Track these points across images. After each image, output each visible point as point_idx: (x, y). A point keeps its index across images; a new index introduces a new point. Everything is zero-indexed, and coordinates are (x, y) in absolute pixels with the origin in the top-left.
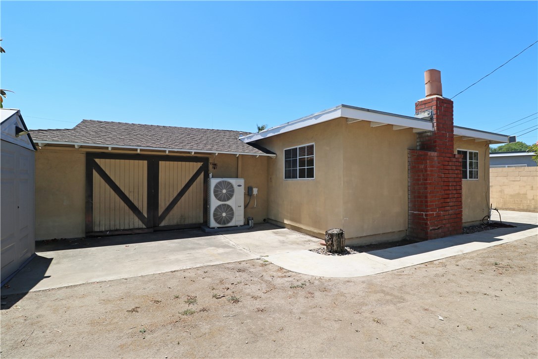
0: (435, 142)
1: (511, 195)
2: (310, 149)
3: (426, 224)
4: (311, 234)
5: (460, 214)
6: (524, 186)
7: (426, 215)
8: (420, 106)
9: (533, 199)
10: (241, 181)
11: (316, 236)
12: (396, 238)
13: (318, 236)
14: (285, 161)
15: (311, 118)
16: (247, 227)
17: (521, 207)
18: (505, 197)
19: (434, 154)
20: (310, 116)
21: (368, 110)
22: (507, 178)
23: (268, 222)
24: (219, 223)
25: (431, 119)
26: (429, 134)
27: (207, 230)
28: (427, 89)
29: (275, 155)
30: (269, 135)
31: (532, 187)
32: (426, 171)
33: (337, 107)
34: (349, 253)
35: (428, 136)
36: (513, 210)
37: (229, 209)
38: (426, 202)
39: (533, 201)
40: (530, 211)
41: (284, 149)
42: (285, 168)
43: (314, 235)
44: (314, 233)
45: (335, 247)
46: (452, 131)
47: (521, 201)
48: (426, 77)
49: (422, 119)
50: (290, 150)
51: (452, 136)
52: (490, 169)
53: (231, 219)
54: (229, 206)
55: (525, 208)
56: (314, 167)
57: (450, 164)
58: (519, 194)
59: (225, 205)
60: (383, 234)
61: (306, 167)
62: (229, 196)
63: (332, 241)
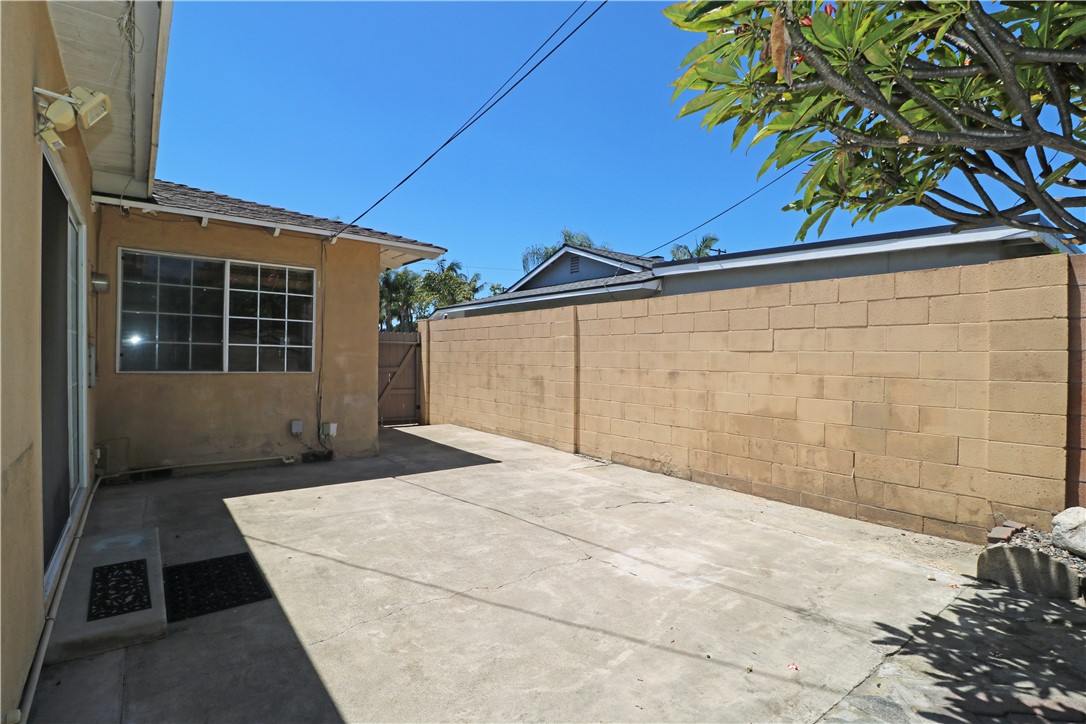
6: (789, 378)
9: (823, 444)
18: (717, 427)
22: (726, 340)
31: (821, 380)
36: (745, 488)
39: (822, 454)
40: (806, 502)
47: (775, 449)
55: (790, 484)
58: (765, 415)
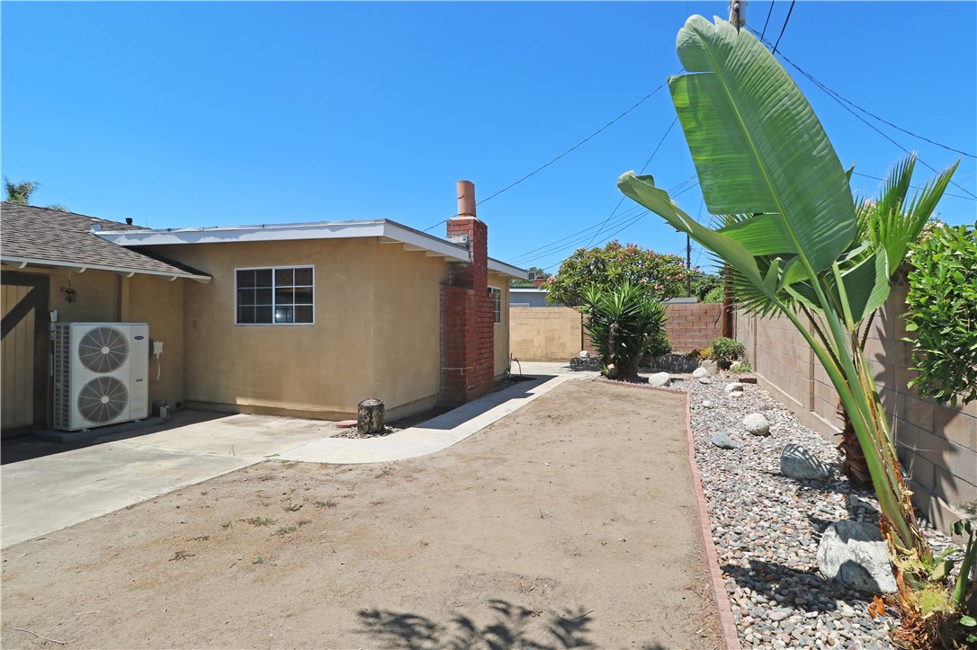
0: (472, 276)
1: (518, 342)
2: (305, 275)
3: (464, 383)
4: (306, 415)
5: (491, 367)
7: (464, 371)
8: (453, 227)
10: (144, 329)
11: (317, 417)
12: (428, 406)
13: (321, 417)
14: (239, 291)
15: (322, 228)
16: (156, 420)
17: (528, 356)
19: (471, 292)
20: (317, 223)
21: (411, 230)
23: (185, 409)
24: (92, 419)
25: (467, 247)
26: (464, 265)
27: (66, 437)
28: (460, 206)
29: (209, 278)
30: (202, 240)
31: (539, 331)
32: (464, 314)
33: (376, 221)
34: (390, 432)
35: (463, 268)
37: (115, 387)
38: (465, 354)
39: (540, 348)
40: (536, 361)
41: (236, 269)
42: (238, 304)
43: (312, 416)
44: (312, 412)
45: (375, 425)
46: (486, 264)
47: (528, 349)
48: (459, 190)
49: (456, 245)
50: (254, 271)
51: (486, 270)
52: (511, 309)
53: (121, 407)
54: (115, 382)
55: (532, 357)
56: (314, 304)
57: (485, 305)
59: (107, 379)
60: (416, 401)
61: (294, 305)
62: (115, 361)
63: (371, 417)
